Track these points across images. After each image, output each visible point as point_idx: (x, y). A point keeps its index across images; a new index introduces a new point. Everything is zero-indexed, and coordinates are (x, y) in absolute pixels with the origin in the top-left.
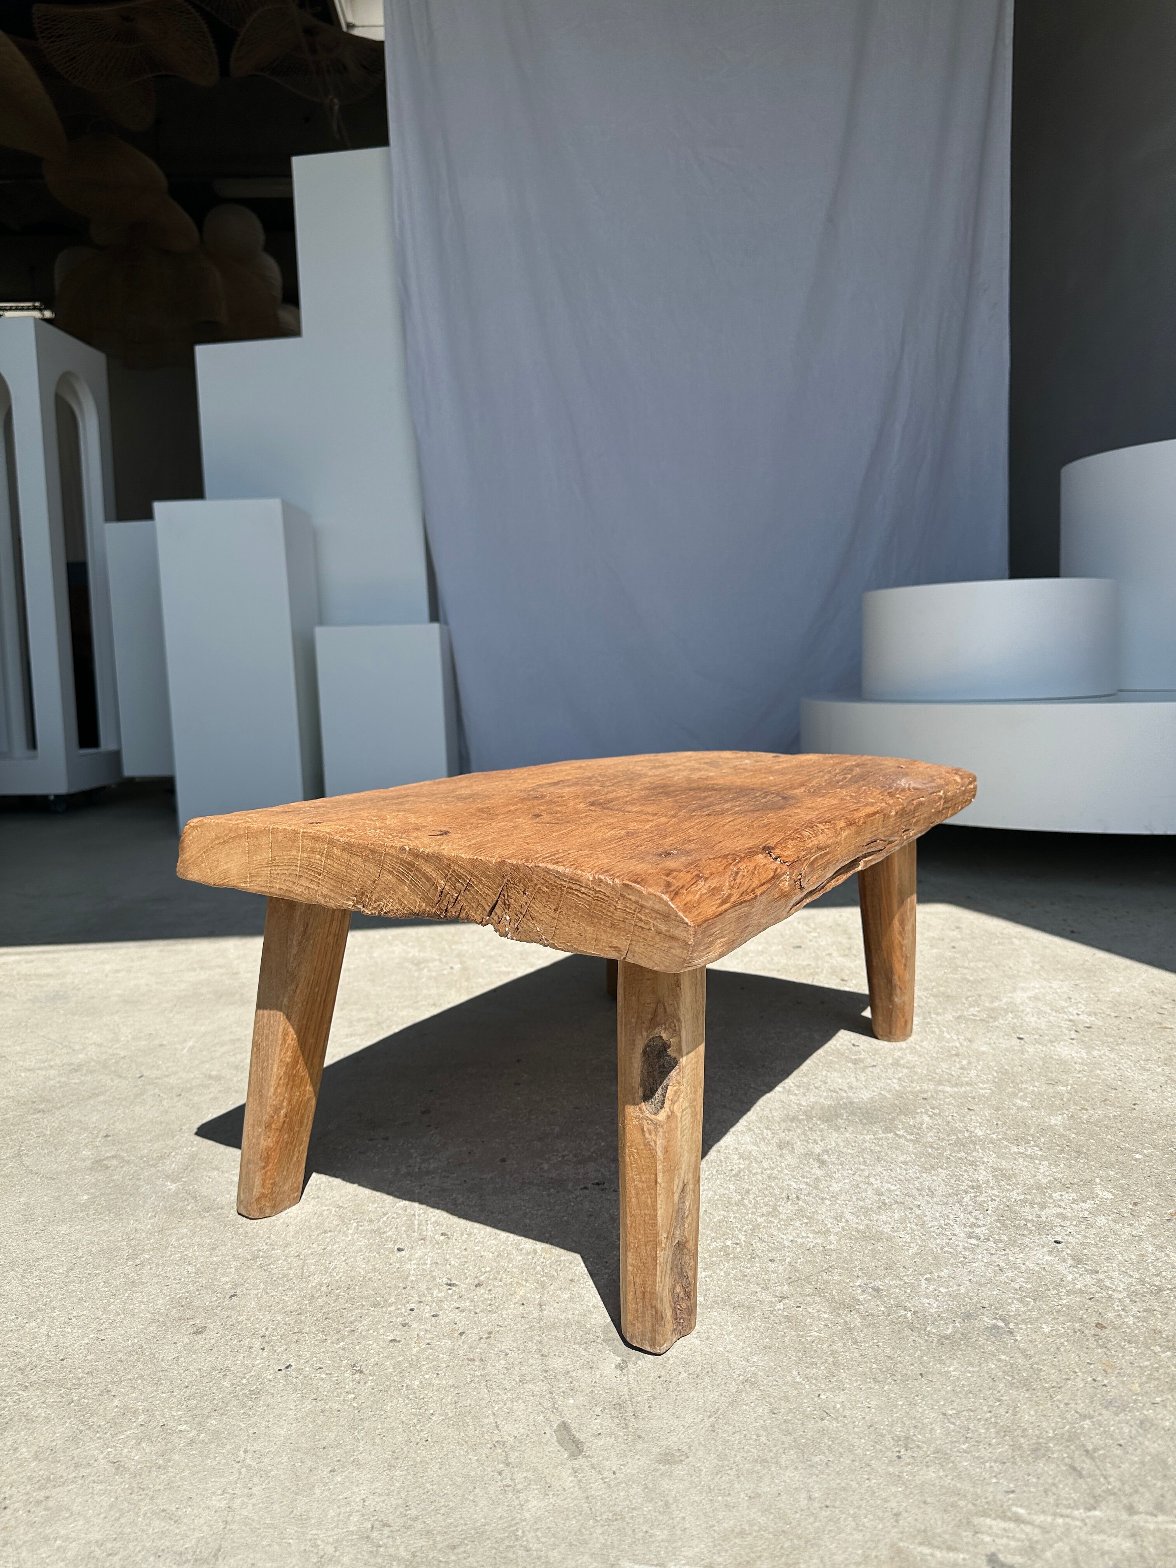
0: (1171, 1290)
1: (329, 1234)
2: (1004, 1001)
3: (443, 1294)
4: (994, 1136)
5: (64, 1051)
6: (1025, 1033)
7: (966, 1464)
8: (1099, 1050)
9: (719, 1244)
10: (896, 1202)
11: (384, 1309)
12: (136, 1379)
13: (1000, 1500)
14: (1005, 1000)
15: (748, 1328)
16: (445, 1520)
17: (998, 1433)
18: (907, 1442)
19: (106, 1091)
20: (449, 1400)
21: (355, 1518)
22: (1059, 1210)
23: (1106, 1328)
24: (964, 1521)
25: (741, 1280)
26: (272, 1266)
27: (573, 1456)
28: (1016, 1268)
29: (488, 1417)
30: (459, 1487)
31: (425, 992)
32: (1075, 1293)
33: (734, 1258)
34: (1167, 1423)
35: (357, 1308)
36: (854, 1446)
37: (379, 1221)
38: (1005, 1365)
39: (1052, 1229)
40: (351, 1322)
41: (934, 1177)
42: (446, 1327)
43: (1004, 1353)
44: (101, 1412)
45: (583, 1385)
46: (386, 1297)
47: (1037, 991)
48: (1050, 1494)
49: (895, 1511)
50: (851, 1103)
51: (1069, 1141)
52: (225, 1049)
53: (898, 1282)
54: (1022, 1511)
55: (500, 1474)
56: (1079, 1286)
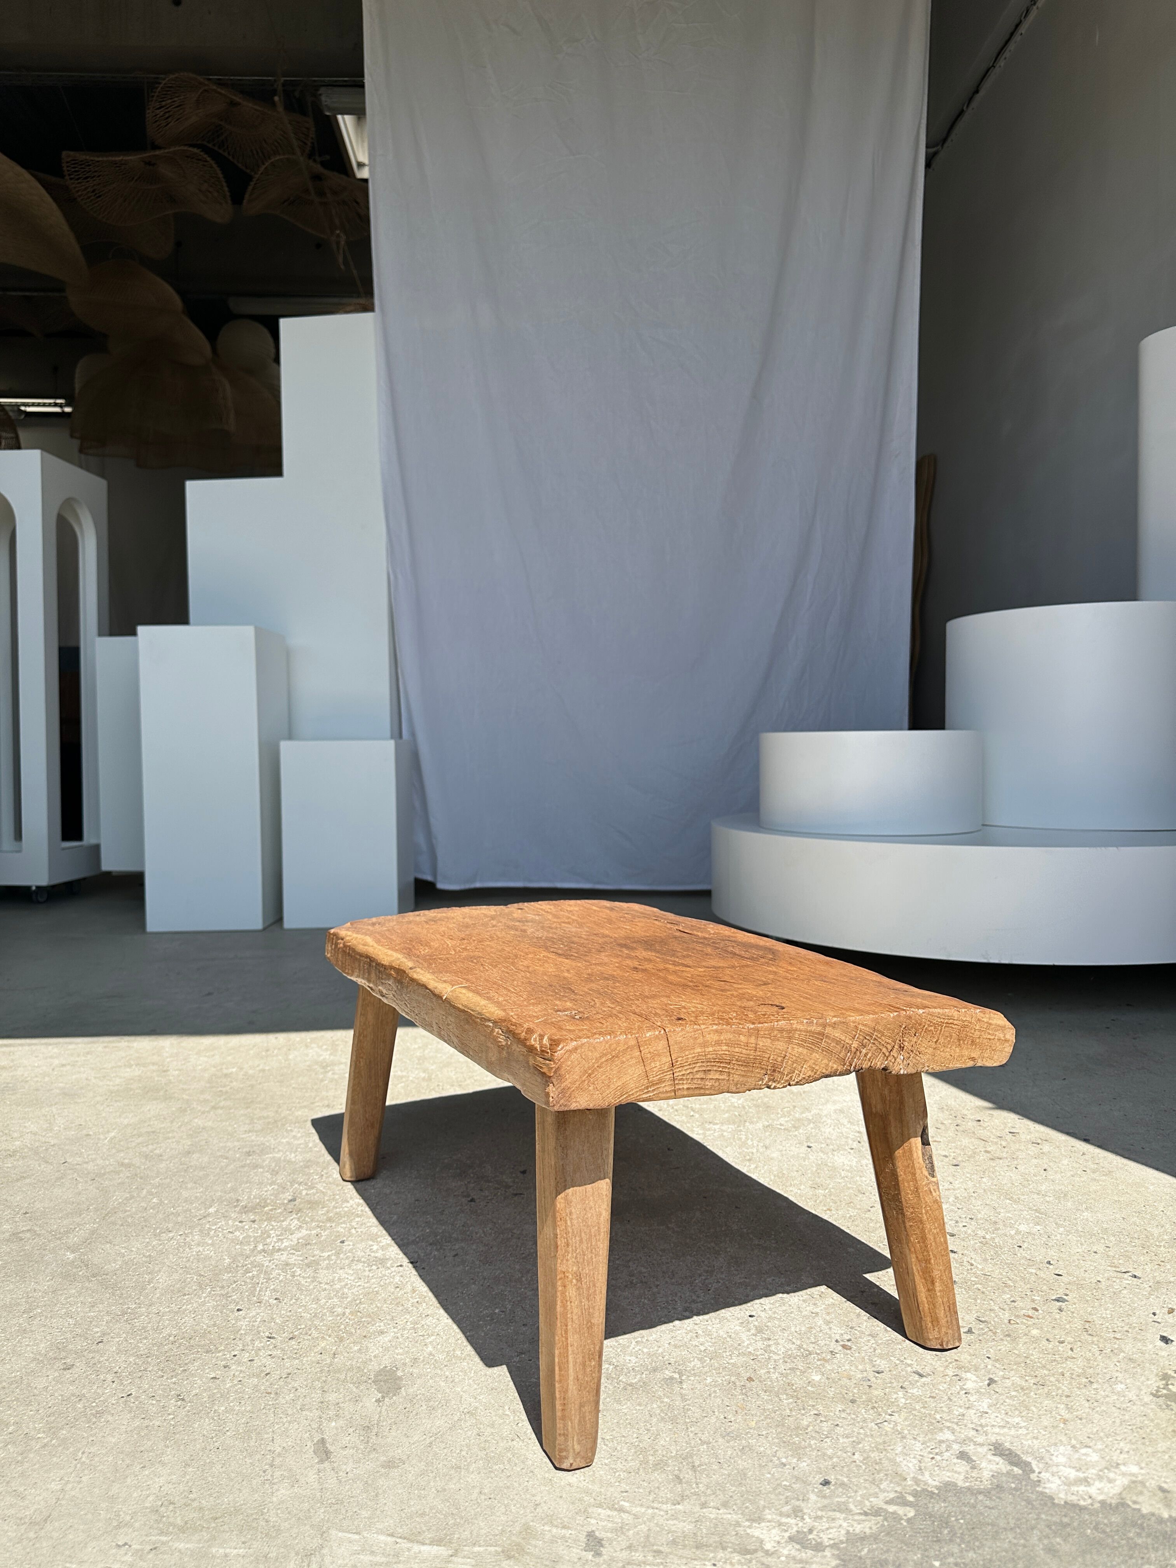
0: (819, 1354)
1: (187, 1296)
3: (262, 1344)
4: (745, 1230)
6: (815, 1142)
7: (601, 1472)
11: (214, 1355)
12: (13, 1401)
13: (615, 1497)
15: (486, 1375)
16: (215, 1501)
17: (636, 1452)
19: (33, 1175)
20: (243, 1421)
21: (151, 1498)
23: (753, 1381)
24: (583, 1510)
26: (136, 1320)
27: (321, 1461)
28: (708, 1334)
29: (268, 1433)
30: (232, 1480)
31: (324, 1093)
32: (745, 1354)
33: (495, 1323)
34: (762, 1449)
35: (193, 1354)
36: (527, 1459)
37: (229, 1287)
38: (665, 1406)
40: (186, 1364)
41: (681, 1263)
42: (257, 1368)
43: (668, 1397)
45: (346, 1413)
46: (218, 1345)
47: (845, 1104)
48: (652, 1493)
49: (536, 1503)
52: (140, 1139)
53: (614, 1343)
54: (626, 1504)
55: (264, 1472)
56: (751, 1349)
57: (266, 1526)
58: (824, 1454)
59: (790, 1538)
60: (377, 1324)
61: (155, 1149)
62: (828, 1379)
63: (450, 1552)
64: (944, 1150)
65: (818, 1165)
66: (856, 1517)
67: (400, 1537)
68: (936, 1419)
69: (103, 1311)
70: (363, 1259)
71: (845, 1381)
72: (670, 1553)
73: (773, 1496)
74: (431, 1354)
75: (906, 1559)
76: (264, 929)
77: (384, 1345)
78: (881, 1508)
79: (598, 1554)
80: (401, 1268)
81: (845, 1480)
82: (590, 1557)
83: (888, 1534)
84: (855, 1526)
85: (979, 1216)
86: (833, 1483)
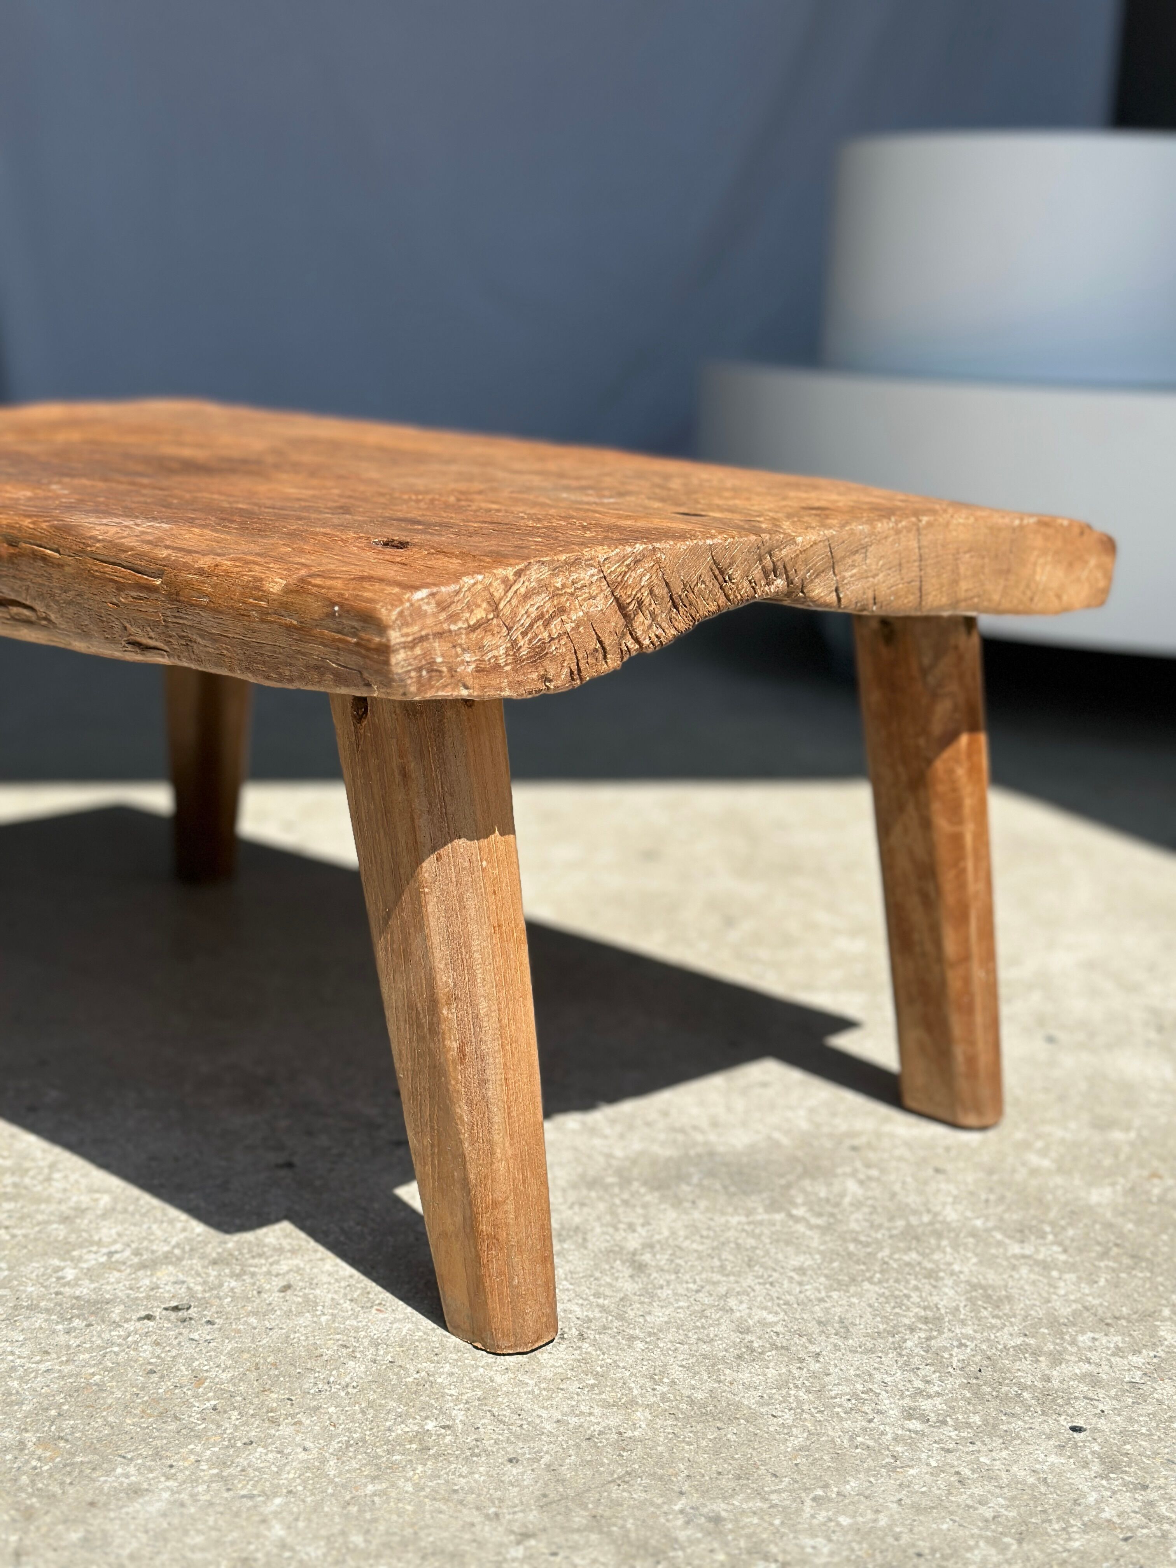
4: (979, 1223)
6: (1061, 1030)
9: (412, 1427)
10: (774, 1346)
22: (1086, 1367)
25: (446, 1500)
28: (992, 1478)
32: (1099, 1527)
33: (436, 1456)
39: (1068, 1403)
41: (854, 1300)
50: (712, 1154)
51: (1121, 1235)
53: (759, 1504)
56: (1108, 1513)
60: (119, 1471)
70: (43, 1304)
74: (283, 1545)
77: (151, 1526)
80: (151, 1323)
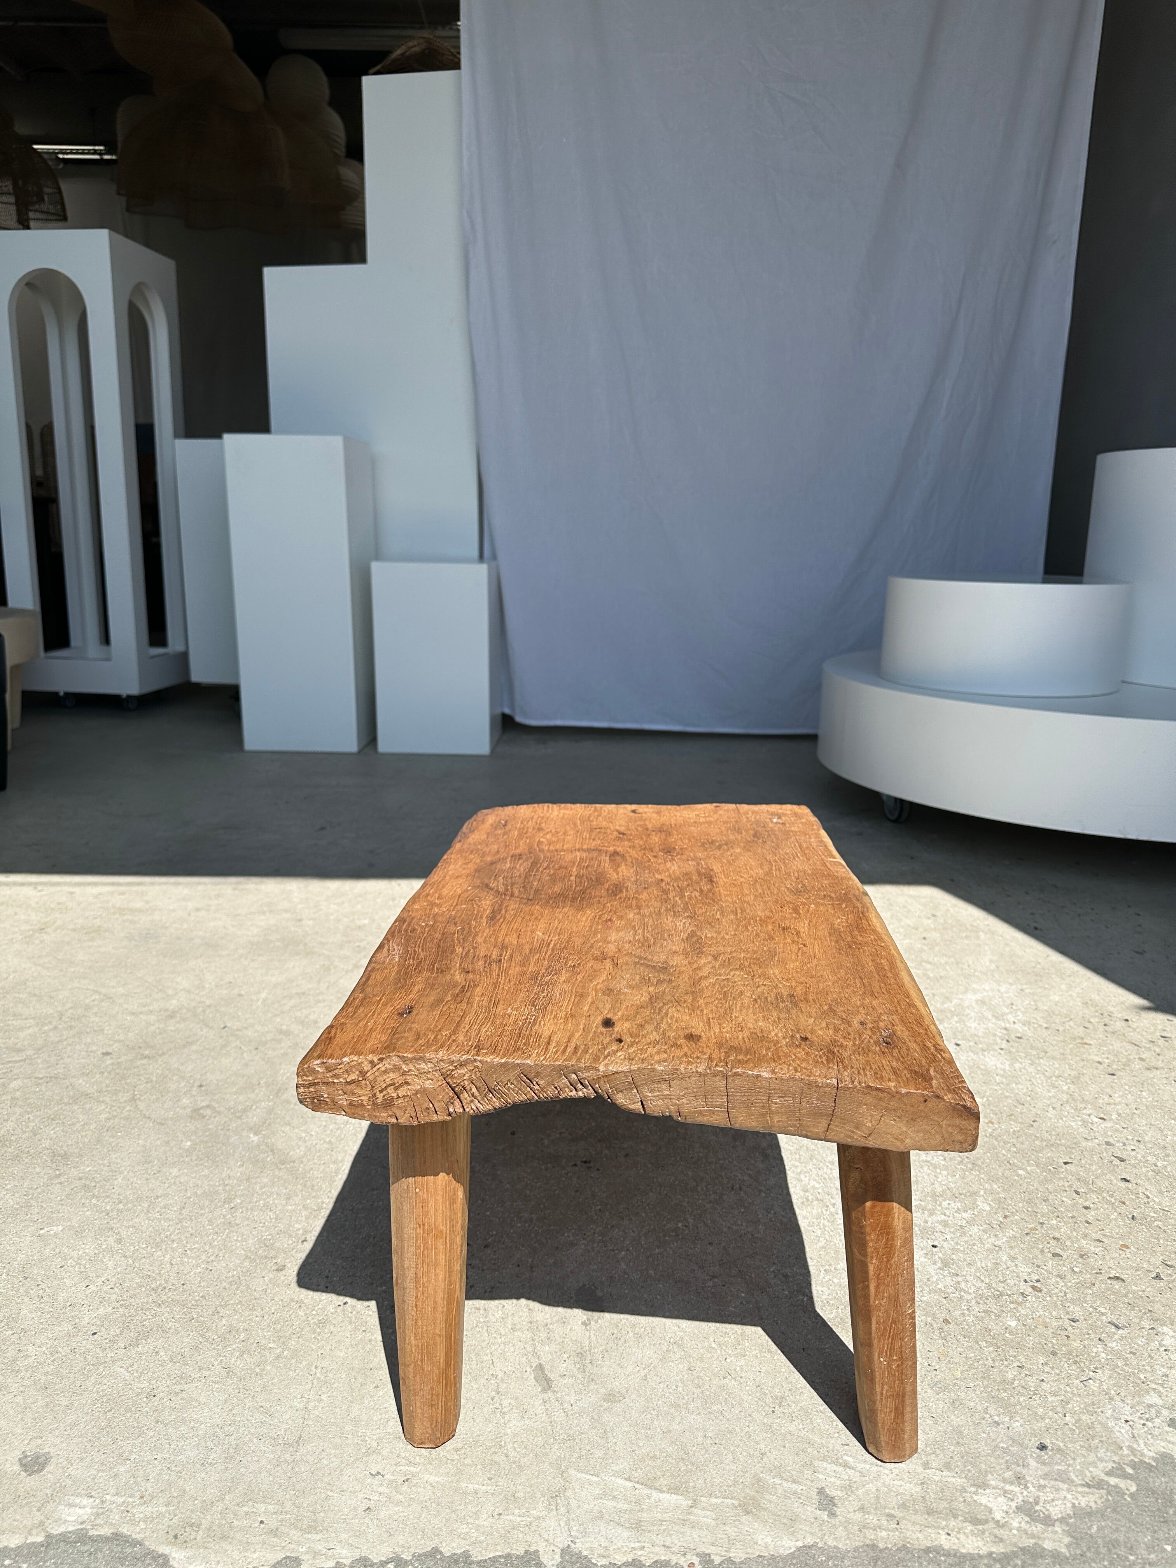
0: (1009, 1296)
1: (375, 1192)
2: (953, 1003)
5: (160, 995)
6: (963, 1039)
8: (1021, 1063)
12: (237, 1304)
14: (955, 1001)
15: (683, 1300)
18: (781, 1400)
19: (198, 1040)
23: (950, 1323)
24: (808, 1463)
25: (685, 1259)
27: (544, 1390)
29: (487, 1355)
32: (936, 1291)
33: (682, 1239)
34: (972, 1404)
36: (743, 1400)
39: (933, 1234)
44: (214, 1329)
45: (557, 1336)
47: (985, 994)
49: (762, 1451)
52: (292, 1002)
54: (850, 1459)
55: (492, 1399)
56: (941, 1285)
57: (508, 1461)
58: (1036, 1414)
59: (1017, 1507)
60: (566, 1234)
61: (309, 1014)
62: (1024, 1325)
63: (690, 1502)
64: (1097, 1055)
65: (970, 1067)
66: (1080, 1489)
67: (638, 1482)
68: (1140, 1379)
69: (299, 1205)
71: (1041, 1329)
72: (904, 1518)
73: (992, 1459)
75: (1136, 1541)
76: (360, 752)
77: (578, 1259)
78: (1103, 1480)
79: (832, 1514)
81: (1061, 1445)
82: (825, 1518)
83: (1114, 1510)
84: (1080, 1498)
85: (1147, 1138)
86: (1050, 1448)
